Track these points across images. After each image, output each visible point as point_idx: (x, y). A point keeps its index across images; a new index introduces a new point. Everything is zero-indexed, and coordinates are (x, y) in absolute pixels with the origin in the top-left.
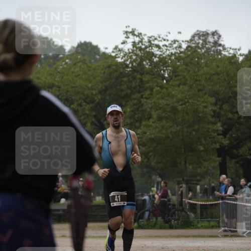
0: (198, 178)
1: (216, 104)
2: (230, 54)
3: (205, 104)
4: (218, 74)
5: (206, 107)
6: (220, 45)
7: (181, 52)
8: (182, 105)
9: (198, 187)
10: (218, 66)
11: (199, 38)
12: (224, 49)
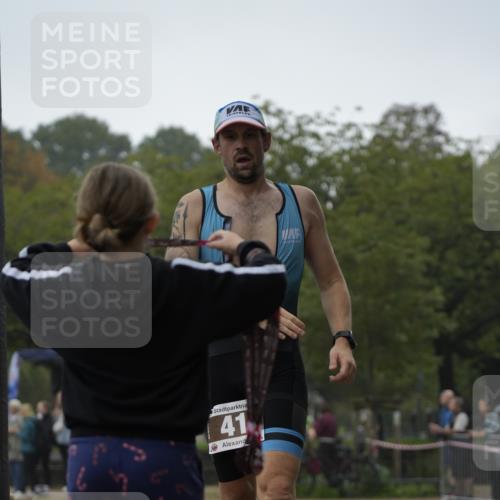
0: (397, 397)
1: (430, 250)
2: (458, 149)
3: (409, 251)
4: (434, 190)
5: (411, 256)
6: (439, 133)
7: (362, 148)
8: (364, 251)
9: (397, 417)
10: (435, 176)
11: (398, 119)
12: (448, 140)
